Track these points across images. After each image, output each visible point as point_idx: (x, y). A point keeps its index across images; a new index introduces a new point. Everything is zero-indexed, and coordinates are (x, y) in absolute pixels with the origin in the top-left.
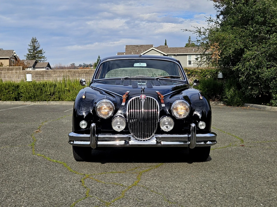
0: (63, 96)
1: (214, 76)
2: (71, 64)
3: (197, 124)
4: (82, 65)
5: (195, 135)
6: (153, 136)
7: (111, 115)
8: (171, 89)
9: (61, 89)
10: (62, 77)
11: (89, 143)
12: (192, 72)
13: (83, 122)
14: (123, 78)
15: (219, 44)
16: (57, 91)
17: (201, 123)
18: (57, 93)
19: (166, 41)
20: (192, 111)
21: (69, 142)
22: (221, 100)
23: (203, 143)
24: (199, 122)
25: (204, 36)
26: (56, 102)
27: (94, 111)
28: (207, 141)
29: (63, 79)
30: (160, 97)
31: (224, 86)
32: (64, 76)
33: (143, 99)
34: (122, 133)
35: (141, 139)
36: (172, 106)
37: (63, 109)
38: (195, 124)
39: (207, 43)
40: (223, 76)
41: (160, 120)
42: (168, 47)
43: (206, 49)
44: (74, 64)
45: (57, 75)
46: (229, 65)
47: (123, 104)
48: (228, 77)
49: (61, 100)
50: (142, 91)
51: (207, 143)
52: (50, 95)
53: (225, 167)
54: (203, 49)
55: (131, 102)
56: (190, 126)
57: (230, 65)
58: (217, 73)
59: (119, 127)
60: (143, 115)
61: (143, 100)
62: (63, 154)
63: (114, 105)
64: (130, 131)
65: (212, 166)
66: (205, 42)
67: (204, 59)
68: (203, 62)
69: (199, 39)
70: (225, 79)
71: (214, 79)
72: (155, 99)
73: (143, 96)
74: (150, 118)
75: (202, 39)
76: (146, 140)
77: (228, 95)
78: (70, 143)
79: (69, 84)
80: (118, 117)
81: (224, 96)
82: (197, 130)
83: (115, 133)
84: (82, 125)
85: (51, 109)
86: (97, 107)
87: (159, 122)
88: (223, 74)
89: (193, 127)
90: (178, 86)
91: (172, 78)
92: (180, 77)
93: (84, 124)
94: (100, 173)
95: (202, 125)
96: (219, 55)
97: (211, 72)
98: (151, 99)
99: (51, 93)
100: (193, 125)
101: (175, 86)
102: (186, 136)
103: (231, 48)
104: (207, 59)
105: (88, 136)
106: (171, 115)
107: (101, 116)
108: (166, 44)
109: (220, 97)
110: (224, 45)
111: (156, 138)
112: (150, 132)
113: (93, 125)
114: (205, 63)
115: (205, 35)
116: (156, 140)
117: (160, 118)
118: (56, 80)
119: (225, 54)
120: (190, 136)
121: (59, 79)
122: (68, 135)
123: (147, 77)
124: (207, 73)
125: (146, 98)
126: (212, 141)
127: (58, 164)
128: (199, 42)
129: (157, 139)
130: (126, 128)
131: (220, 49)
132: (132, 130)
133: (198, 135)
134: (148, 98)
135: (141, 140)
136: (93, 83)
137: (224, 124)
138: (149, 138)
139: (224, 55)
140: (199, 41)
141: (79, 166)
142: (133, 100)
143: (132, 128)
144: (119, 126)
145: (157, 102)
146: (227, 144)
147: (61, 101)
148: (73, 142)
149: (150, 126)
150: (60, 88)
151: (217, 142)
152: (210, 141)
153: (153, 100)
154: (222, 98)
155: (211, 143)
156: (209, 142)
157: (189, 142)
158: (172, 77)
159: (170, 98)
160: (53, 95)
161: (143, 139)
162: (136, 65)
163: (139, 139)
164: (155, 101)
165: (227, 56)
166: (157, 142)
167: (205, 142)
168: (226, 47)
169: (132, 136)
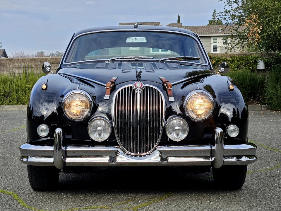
0: (23, 98)
1: (251, 66)
2: (39, 53)
3: (225, 130)
4: (55, 54)
5: (222, 147)
6: (155, 149)
7: (87, 115)
8: (185, 75)
9: (21, 86)
10: (22, 69)
11: (51, 160)
12: (218, 61)
13: (43, 127)
14: (109, 60)
15: (260, 16)
16: (14, 90)
17: (231, 127)
18: (13, 93)
19: (179, 17)
20: (216, 108)
21: (20, 159)
22: (261, 103)
23: (234, 159)
24: (228, 125)
25: (235, 5)
26: (13, 107)
27: (60, 109)
28: (241, 157)
29: (23, 72)
30: (167, 85)
31: (266, 81)
32: (24, 67)
33: (139, 89)
34: (104, 143)
35: (137, 154)
36: (186, 100)
37: (22, 117)
38: (222, 129)
39: (241, 16)
40: (265, 67)
41: (166, 124)
42: (182, 25)
43: (239, 25)
44: (42, 52)
45: (13, 66)
46: (273, 50)
47: (107, 97)
48: (273, 67)
49: (20, 103)
50: (137, 77)
51: (241, 160)
52: (4, 95)
53: (270, 199)
54: (234, 24)
55: (119, 93)
56: (214, 133)
57: (276, 50)
58: (256, 62)
59: (100, 135)
60: (138, 116)
61: (138, 91)
62: (14, 180)
63: (92, 100)
64: (118, 141)
65: (250, 197)
66: (237, 14)
67: (236, 40)
68: (235, 45)
69: (229, 8)
70: (269, 70)
71: (252, 71)
72: (158, 89)
73: (139, 85)
74: (150, 121)
75: (234, 10)
76: (144, 156)
77: (273, 95)
78: (22, 161)
79: (33, 79)
80: (99, 118)
81: (267, 96)
82: (225, 139)
83: (94, 143)
84: (42, 131)
85: (4, 117)
86: (64, 103)
87: (165, 126)
88: (265, 63)
89: (219, 133)
90: (196, 72)
91: (185, 61)
92: (198, 59)
93: (45, 130)
94: (70, 209)
95: (233, 131)
96: (258, 33)
97: (247, 61)
98: (152, 88)
99: (5, 92)
100: (219, 130)
101: (191, 71)
102: (208, 148)
103: (277, 22)
104: (241, 40)
105: (51, 148)
106: (184, 115)
107: (71, 116)
108: (179, 21)
109: (260, 98)
110: (266, 17)
111: (160, 151)
112: (150, 144)
113: (58, 131)
114: (238, 46)
115: (237, 3)
116: (160, 156)
117: (166, 120)
118: (14, 74)
119: (268, 31)
120: (213, 148)
121: (16, 72)
122: (20, 148)
123: (147, 58)
124: (240, 62)
125: (144, 87)
126: (249, 156)
127: (4, 195)
128: (228, 13)
129: (162, 154)
130: (112, 136)
131: (260, 23)
132: (121, 139)
133: (226, 147)
134: (146, 87)
135: (136, 156)
136: (61, 68)
137: (267, 136)
138: (149, 152)
139: (266, 32)
140: (229, 11)
141: (37, 199)
142: (122, 90)
143: (121, 136)
144: (100, 132)
145: (161, 93)
146: (272, 165)
147: (20, 105)
148: (28, 158)
149: (150, 133)
150: (18, 86)
151: (257, 158)
152: (246, 156)
153: (155, 90)
154: (264, 99)
155: (248, 159)
156: (244, 157)
157: (213, 159)
158: (185, 59)
159: (183, 87)
160: (8, 96)
161: (138, 154)
162: (130, 40)
163: (132, 154)
164: (159, 93)
165: (270, 35)
166: (162, 159)
167: (239, 157)
168: (269, 21)
169: (121, 149)
